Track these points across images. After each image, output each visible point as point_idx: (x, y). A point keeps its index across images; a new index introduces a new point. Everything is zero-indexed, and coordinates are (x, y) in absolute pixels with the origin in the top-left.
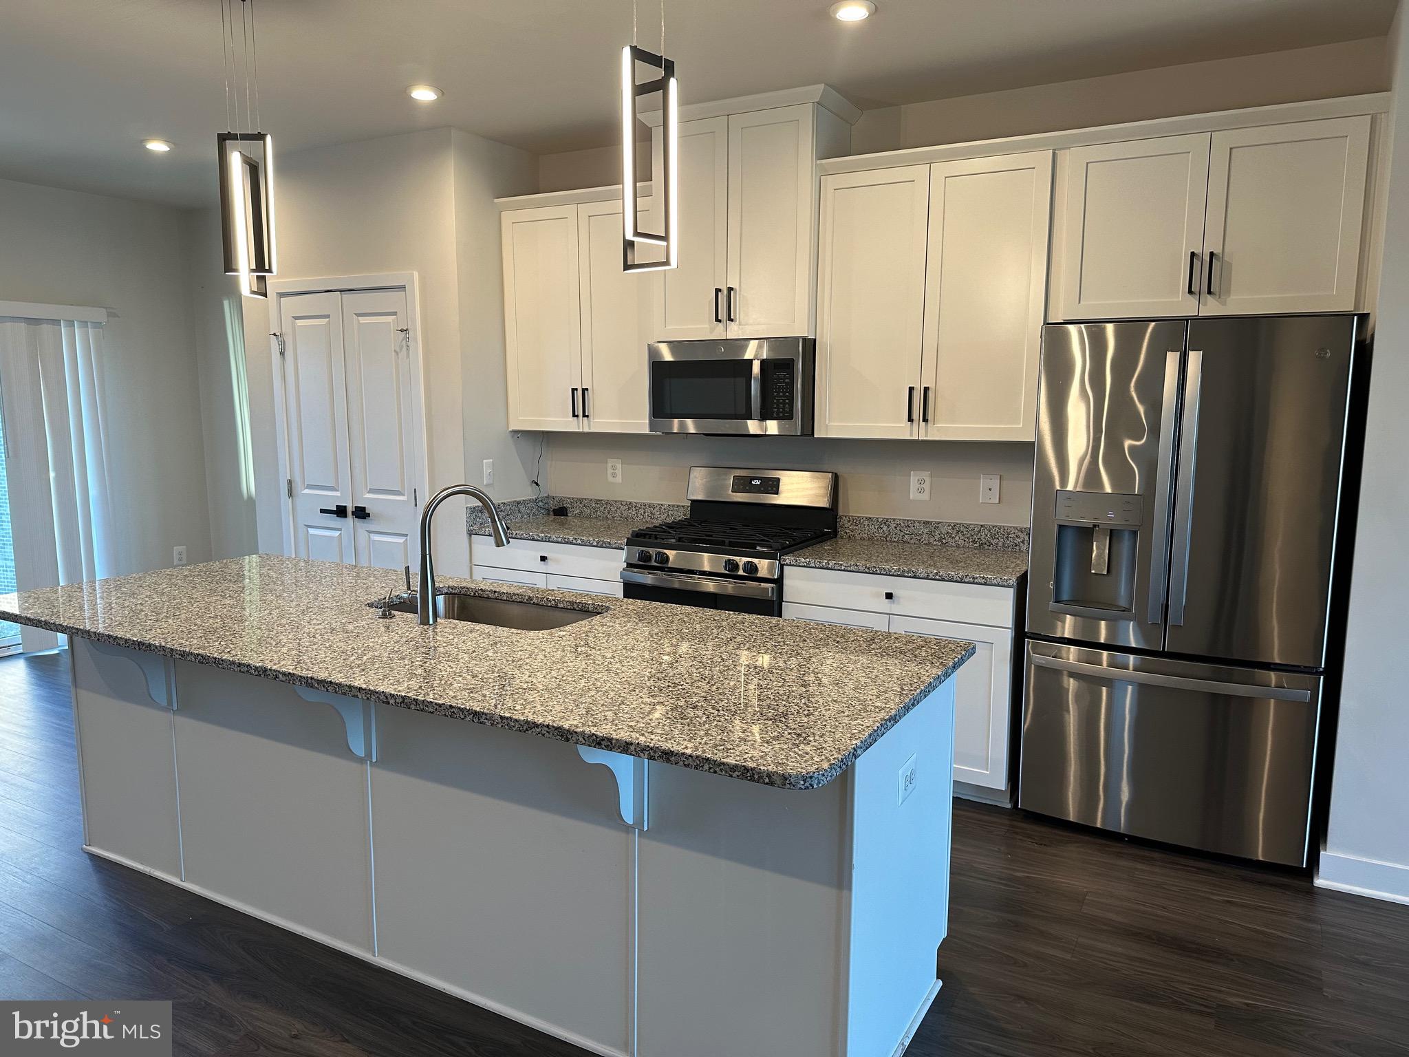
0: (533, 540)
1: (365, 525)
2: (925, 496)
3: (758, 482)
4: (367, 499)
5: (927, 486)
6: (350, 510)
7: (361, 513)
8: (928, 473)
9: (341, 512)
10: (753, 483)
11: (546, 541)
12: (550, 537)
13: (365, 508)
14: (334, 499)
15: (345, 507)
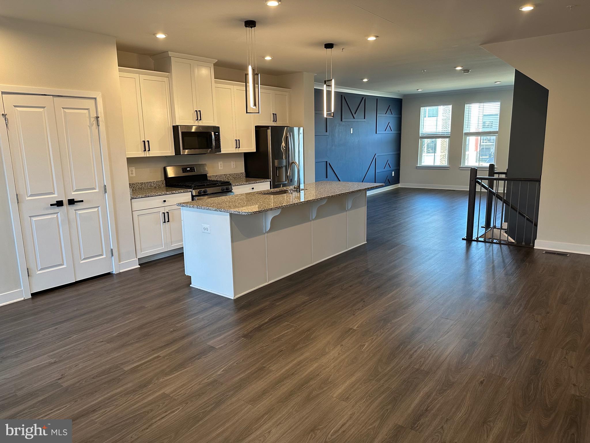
0: (160, 195)
1: (73, 207)
2: (222, 168)
3: (189, 169)
4: (74, 195)
5: (222, 165)
6: (65, 202)
7: (72, 202)
8: (222, 162)
9: (60, 204)
10: (188, 169)
11: (165, 195)
12: (166, 193)
13: (74, 199)
14: (56, 197)
15: (62, 201)
